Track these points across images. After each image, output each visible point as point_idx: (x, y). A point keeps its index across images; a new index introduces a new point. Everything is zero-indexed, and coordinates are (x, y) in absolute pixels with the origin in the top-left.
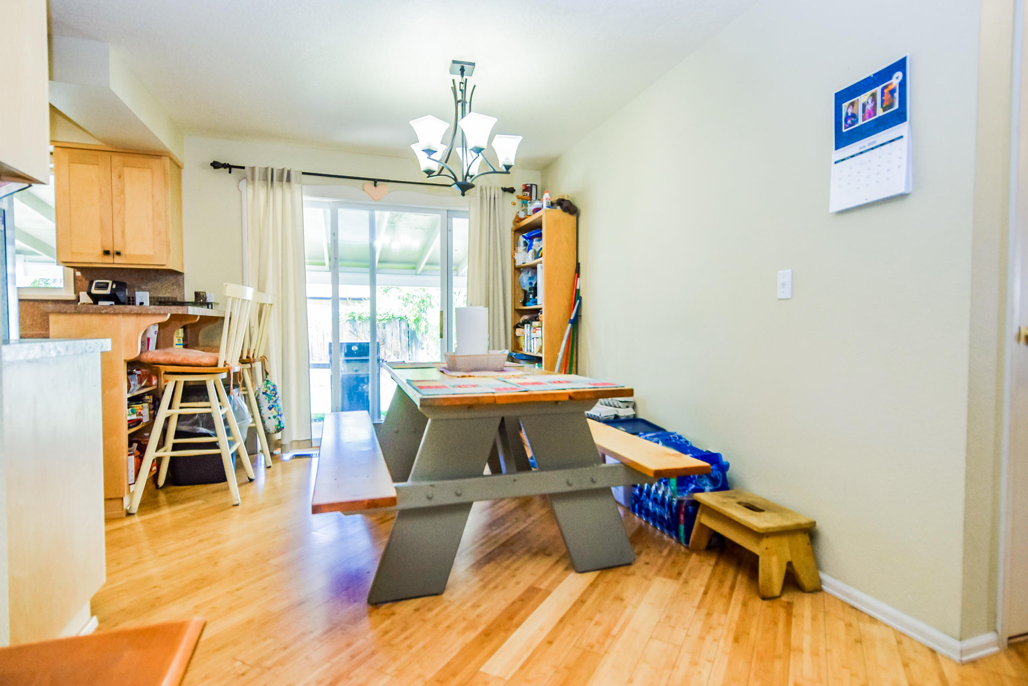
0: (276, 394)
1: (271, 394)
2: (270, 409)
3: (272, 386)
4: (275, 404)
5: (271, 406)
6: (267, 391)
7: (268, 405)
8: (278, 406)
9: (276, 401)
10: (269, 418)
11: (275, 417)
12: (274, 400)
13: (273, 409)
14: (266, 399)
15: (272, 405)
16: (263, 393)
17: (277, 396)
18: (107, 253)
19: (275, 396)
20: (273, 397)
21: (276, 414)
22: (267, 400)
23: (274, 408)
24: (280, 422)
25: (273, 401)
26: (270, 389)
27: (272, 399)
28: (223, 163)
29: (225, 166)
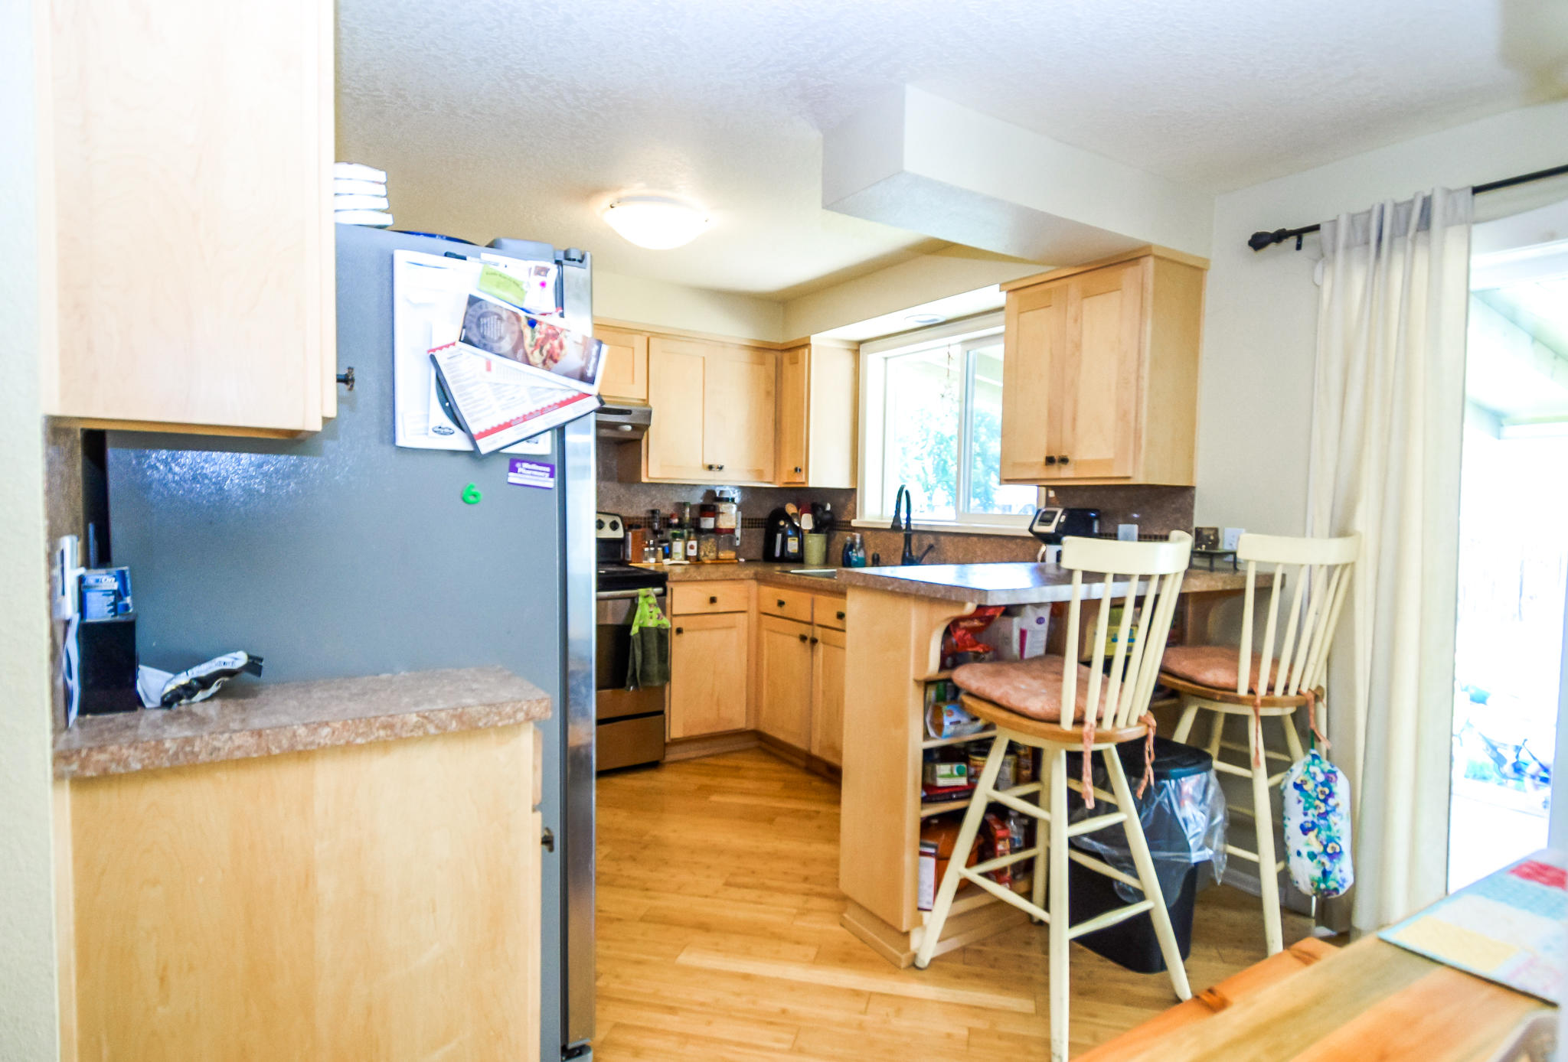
0: (1331, 795)
1: (1314, 794)
2: (1305, 831)
3: (1323, 772)
4: (1322, 822)
5: (1310, 825)
6: (1304, 782)
7: (1302, 819)
8: (1329, 828)
9: (1327, 813)
10: (1299, 854)
11: (1312, 856)
12: (1323, 810)
13: (1312, 835)
14: (1299, 801)
15: (1313, 823)
16: (1297, 786)
17: (1331, 802)
18: (1050, 461)
19: (1325, 801)
20: (1318, 802)
21: (1317, 848)
22: (1301, 806)
23: (1316, 831)
24: (1325, 873)
25: (1316, 813)
26: (1314, 778)
27: (1316, 807)
28: (1272, 230)
29: (1280, 236)
